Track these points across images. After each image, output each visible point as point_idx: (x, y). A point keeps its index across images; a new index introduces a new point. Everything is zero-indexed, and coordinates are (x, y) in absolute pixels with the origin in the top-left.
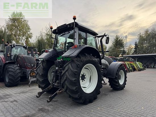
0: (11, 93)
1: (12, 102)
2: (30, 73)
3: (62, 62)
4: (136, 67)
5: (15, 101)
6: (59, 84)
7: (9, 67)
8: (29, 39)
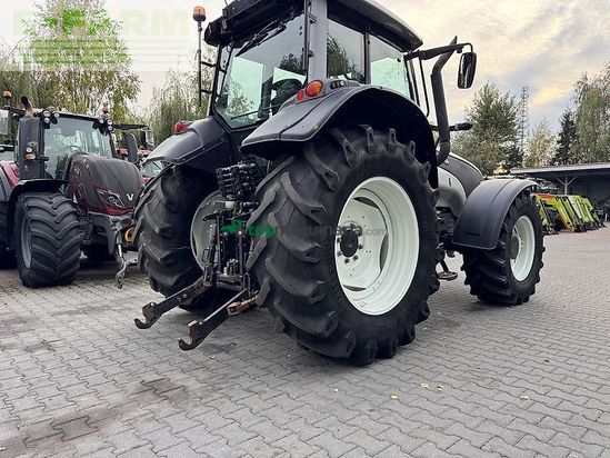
0: (38, 311)
1: (28, 349)
2: (123, 231)
3: (248, 174)
4: (566, 218)
5: (46, 345)
6: (238, 272)
7: (32, 203)
8: (127, 100)
